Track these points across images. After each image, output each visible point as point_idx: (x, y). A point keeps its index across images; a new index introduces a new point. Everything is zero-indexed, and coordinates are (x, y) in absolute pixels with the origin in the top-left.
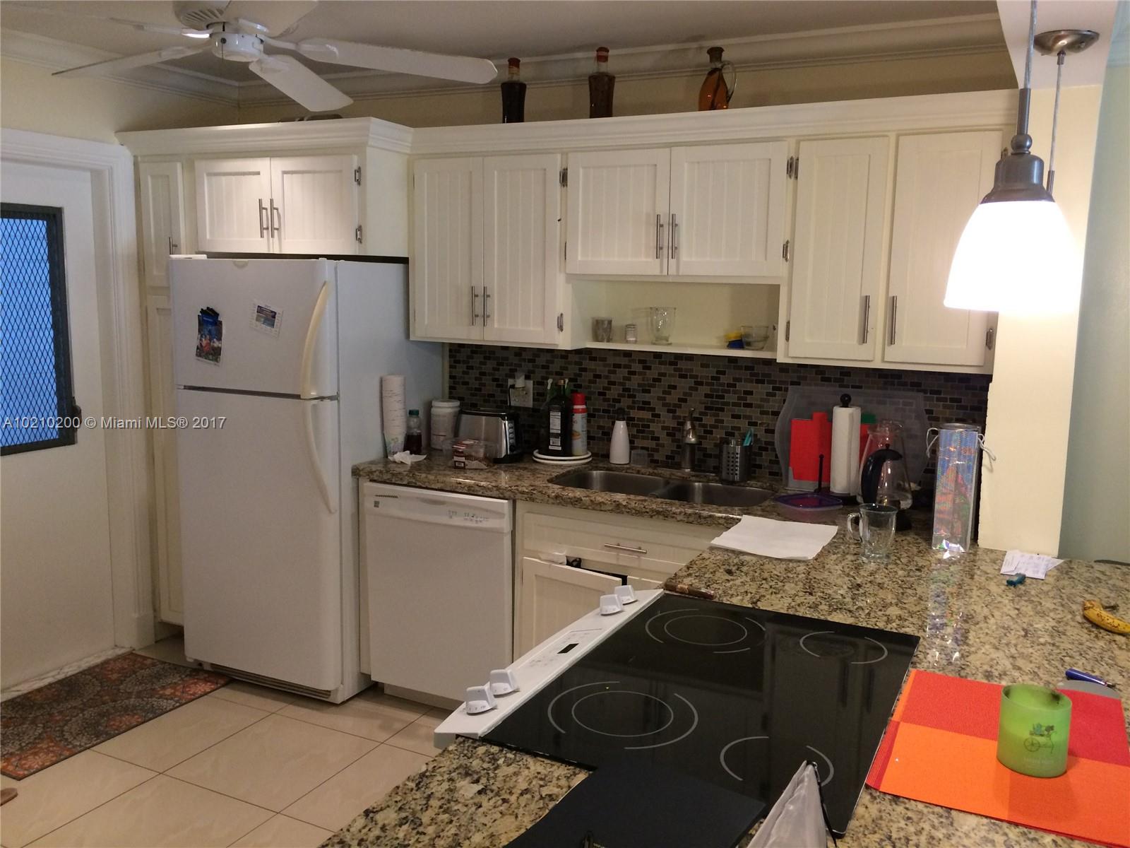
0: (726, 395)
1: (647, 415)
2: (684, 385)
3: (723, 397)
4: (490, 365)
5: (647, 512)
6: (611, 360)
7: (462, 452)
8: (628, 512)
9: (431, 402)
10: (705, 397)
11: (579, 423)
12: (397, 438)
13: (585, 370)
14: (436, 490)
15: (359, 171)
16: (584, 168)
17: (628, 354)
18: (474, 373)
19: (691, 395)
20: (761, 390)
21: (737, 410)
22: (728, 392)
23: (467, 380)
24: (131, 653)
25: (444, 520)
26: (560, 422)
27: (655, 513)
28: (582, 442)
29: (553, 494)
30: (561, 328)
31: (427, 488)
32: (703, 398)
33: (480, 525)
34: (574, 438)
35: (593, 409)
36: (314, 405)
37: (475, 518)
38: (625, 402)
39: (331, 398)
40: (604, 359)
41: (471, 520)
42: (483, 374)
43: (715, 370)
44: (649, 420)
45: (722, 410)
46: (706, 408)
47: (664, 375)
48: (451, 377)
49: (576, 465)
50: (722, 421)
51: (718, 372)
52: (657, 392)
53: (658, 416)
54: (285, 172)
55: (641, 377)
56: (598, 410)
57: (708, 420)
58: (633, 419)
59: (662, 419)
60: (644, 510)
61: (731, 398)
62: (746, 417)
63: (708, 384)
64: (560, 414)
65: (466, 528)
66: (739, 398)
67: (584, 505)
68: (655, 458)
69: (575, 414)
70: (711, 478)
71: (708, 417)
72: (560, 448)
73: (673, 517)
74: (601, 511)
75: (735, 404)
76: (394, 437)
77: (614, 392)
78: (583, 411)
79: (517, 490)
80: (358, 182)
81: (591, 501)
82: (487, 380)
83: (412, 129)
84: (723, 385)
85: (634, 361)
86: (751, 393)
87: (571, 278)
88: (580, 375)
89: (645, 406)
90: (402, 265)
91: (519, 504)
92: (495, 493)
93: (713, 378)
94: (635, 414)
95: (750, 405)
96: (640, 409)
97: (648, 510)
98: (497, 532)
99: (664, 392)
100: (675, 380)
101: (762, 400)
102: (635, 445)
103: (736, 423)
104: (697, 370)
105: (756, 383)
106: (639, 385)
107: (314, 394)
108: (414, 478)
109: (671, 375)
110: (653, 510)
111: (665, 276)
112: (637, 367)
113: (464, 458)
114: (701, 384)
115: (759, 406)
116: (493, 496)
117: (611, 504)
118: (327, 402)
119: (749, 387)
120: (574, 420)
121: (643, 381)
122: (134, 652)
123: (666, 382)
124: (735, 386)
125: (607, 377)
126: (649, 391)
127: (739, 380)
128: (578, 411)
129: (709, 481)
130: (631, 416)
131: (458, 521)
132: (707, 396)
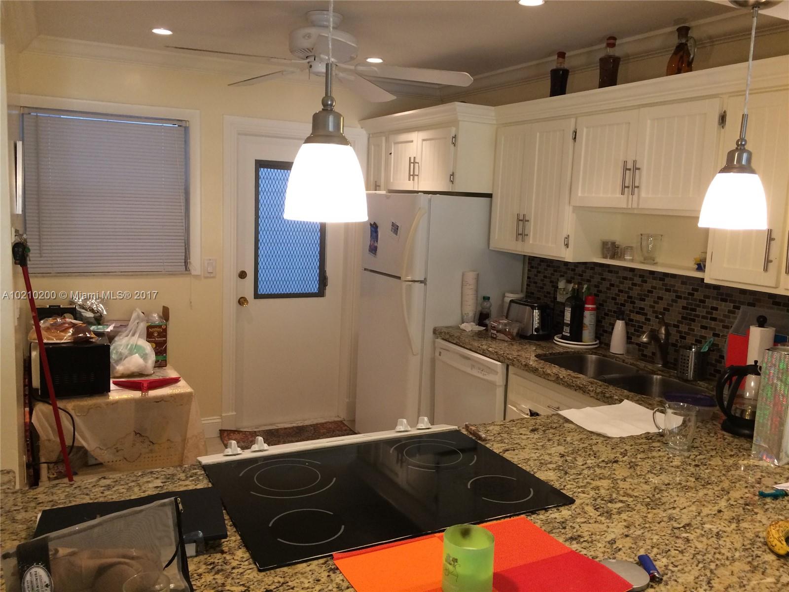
0: (698, 309)
1: (641, 318)
2: (668, 297)
3: (694, 310)
4: (550, 271)
5: (574, 387)
6: (622, 274)
7: (494, 327)
8: (563, 384)
9: (504, 294)
10: (683, 309)
11: (589, 318)
12: (468, 313)
13: (604, 279)
14: (467, 349)
15: (455, 137)
16: (587, 128)
17: (632, 270)
18: (541, 276)
19: (672, 306)
20: (724, 307)
21: (705, 322)
22: (699, 306)
23: (536, 281)
24: (341, 422)
25: (469, 370)
26: (570, 315)
27: (578, 388)
28: (589, 333)
29: (524, 363)
30: (567, 245)
31: (464, 347)
32: (681, 310)
33: (485, 377)
34: (584, 329)
35: (608, 309)
36: (410, 285)
37: (483, 372)
38: (629, 307)
39: (421, 282)
40: (617, 273)
41: (481, 373)
42: (545, 277)
43: (691, 287)
44: (643, 323)
45: (694, 320)
46: (683, 318)
47: (655, 288)
48: (529, 278)
49: (581, 349)
50: (693, 330)
51: (693, 289)
52: (649, 301)
53: (649, 320)
54: (424, 140)
55: (640, 288)
56: (610, 311)
57: (684, 328)
58: (631, 320)
59: (651, 323)
60: (572, 384)
61: (701, 312)
62: (712, 329)
63: (685, 298)
64: (570, 309)
65: (479, 378)
66: (707, 313)
67: (539, 374)
68: (645, 353)
69: (585, 311)
70: (672, 374)
71: (683, 325)
72: (569, 335)
73: (588, 393)
74: (548, 380)
75: (704, 317)
76: (466, 313)
77: (622, 298)
78: (592, 309)
79: (506, 356)
80: (454, 144)
81: (543, 371)
82: (547, 281)
83: (493, 108)
84: (695, 300)
85: (635, 275)
86: (716, 309)
87: (576, 209)
88: (601, 283)
89: (641, 312)
90: (489, 199)
91: (511, 368)
92: (495, 357)
93: (689, 294)
94: (634, 316)
95: (714, 319)
96: (638, 313)
97: (574, 385)
98: (493, 384)
99: (655, 302)
100: (661, 293)
101: (725, 316)
102: (632, 341)
103: (703, 332)
104: (678, 286)
105: (721, 301)
106: (638, 294)
107: (409, 278)
108: (459, 340)
109: (660, 289)
110: (577, 386)
111: (629, 208)
112: (638, 280)
113: (495, 331)
114: (679, 297)
115: (722, 321)
116: (495, 358)
117: (554, 376)
118: (417, 284)
119: (715, 304)
120: (584, 315)
121: (641, 291)
122: (344, 422)
123: (655, 294)
124: (704, 302)
125: (618, 286)
126: (644, 300)
127: (708, 297)
128: (588, 309)
129: (670, 376)
130: (631, 318)
131: (475, 372)
132: (684, 308)
